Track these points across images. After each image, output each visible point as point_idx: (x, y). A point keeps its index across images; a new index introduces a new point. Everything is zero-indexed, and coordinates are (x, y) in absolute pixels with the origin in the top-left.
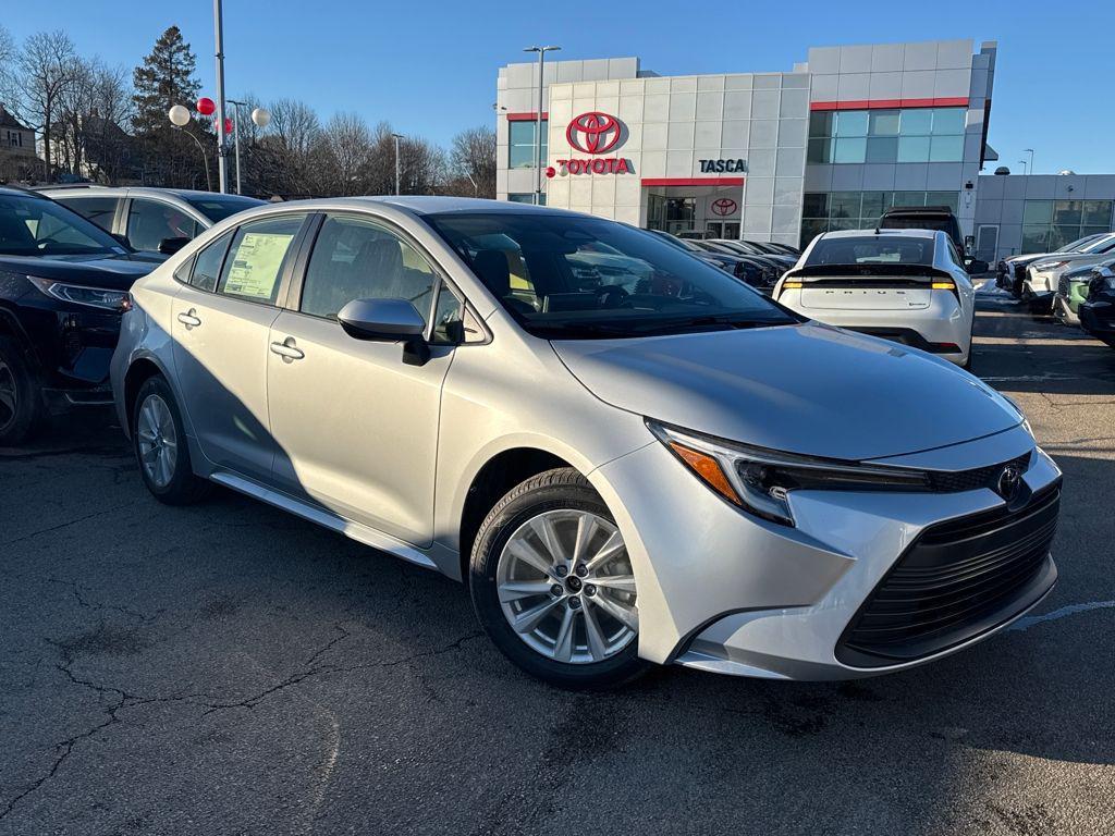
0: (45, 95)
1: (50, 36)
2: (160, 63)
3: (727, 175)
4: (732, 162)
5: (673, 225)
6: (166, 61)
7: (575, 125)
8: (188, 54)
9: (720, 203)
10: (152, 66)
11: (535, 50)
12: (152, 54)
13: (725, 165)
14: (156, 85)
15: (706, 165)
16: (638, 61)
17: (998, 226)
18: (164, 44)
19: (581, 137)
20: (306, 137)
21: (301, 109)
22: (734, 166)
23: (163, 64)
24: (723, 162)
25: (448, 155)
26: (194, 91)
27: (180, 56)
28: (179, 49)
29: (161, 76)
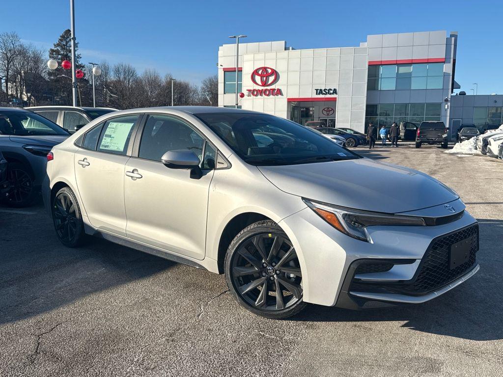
0: (6, 62)
1: (9, 34)
2: (62, 46)
3: (328, 96)
4: (331, 90)
5: (304, 120)
6: (64, 46)
7: (255, 72)
9: (326, 109)
10: (58, 48)
11: (235, 37)
12: (58, 42)
13: (327, 91)
14: (60, 56)
15: (318, 91)
16: (285, 42)
17: (461, 120)
18: (63, 38)
19: (258, 79)
20: (131, 81)
21: (129, 67)
22: (332, 92)
24: (326, 90)
25: (200, 89)
26: (78, 59)
29: (62, 53)
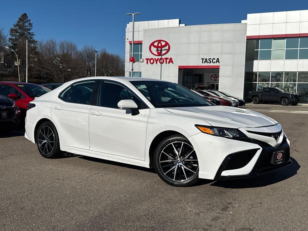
2: (19, 26)
4: (215, 59)
6: (22, 26)
7: (152, 44)
8: (30, 23)
9: (214, 76)
10: (17, 27)
11: (131, 14)
12: (16, 23)
13: (211, 60)
14: (18, 34)
15: (204, 60)
16: (179, 20)
18: (21, 20)
19: (154, 50)
21: (71, 43)
22: (215, 61)
23: (21, 27)
26: (32, 36)
27: (27, 24)
28: (26, 22)
29: (20, 31)
